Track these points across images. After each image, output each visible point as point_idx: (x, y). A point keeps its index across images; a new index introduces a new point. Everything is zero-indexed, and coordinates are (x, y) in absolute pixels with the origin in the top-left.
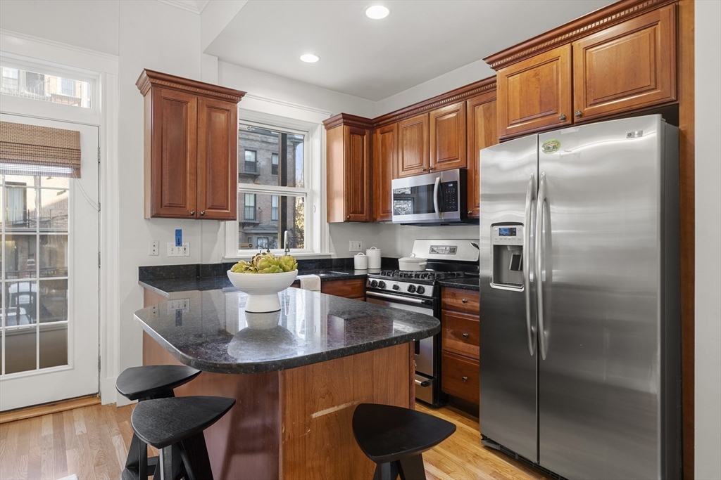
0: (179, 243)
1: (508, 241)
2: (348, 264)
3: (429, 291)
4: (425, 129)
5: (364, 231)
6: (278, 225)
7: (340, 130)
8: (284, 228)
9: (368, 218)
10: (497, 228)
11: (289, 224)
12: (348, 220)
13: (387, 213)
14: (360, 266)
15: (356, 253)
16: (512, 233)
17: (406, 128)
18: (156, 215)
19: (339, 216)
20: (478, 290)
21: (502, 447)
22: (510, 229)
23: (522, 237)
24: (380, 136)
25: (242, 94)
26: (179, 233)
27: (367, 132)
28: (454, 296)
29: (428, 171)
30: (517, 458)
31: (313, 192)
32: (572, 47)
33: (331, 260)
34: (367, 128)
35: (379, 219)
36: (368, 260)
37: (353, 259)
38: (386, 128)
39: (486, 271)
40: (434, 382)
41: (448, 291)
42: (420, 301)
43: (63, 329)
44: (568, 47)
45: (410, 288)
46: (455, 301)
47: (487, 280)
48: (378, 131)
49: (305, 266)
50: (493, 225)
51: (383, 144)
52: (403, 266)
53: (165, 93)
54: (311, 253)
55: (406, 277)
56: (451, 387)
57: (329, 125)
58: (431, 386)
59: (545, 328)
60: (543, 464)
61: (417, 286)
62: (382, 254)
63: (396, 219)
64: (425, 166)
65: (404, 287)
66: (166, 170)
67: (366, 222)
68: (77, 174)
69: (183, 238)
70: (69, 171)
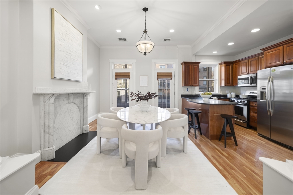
0: (188, 91)
1: (264, 90)
2: (226, 96)
3: (246, 102)
4: (247, 63)
5: (231, 88)
6: (206, 86)
7: (223, 65)
8: (208, 88)
9: (231, 85)
10: (261, 88)
11: (210, 86)
12: (225, 86)
13: (237, 84)
14: (229, 96)
15: (228, 93)
16: (265, 89)
17: (242, 63)
18: (185, 86)
19: (223, 85)
20: (257, 102)
21: (263, 135)
22: (264, 88)
23: (266, 90)
24: (235, 65)
25: (200, 62)
26: (188, 89)
27: (231, 65)
28: (253, 103)
29: (248, 74)
30: (267, 138)
31: (216, 79)
32: (283, 47)
33: (221, 95)
34: (231, 64)
35: (234, 85)
36: (231, 95)
37: (227, 95)
38: (237, 63)
39: (259, 98)
40: (247, 123)
41: (251, 102)
42: (243, 104)
43: (170, 104)
44: (282, 47)
45: (241, 101)
46: (253, 104)
47: (259, 100)
48: (234, 64)
49: (214, 96)
50: (260, 87)
51: (236, 67)
52: (241, 96)
53: (186, 65)
54: (215, 93)
55: (241, 99)
56: (252, 124)
57: (220, 64)
58: (246, 123)
59: (271, 109)
60: (271, 138)
61: (243, 101)
62: (236, 94)
63: (239, 85)
64: (247, 72)
65: (239, 101)
66: (186, 78)
67: (231, 86)
68: (171, 79)
69: (188, 90)
70: (170, 79)
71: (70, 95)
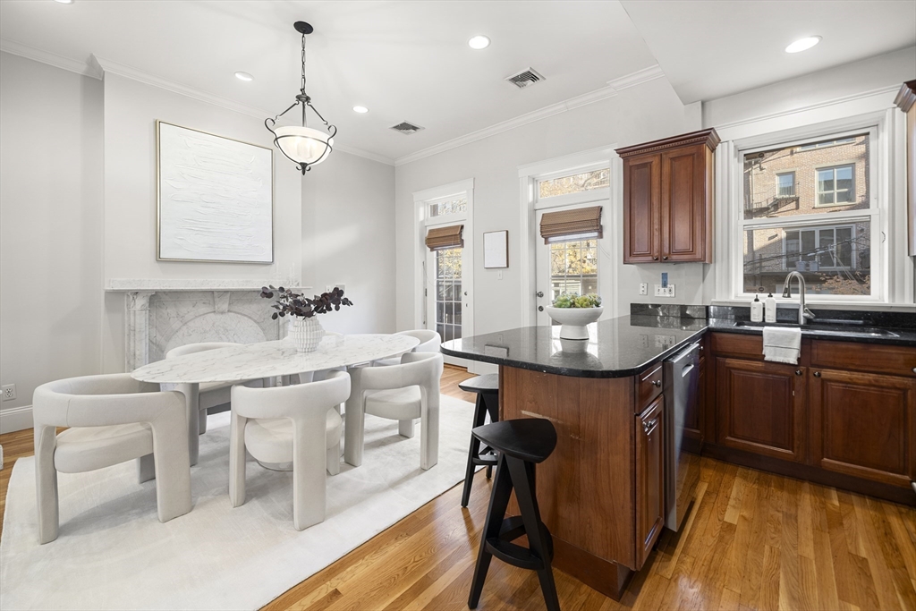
0: (665, 285)
26: (665, 276)
68: (601, 236)
69: (669, 280)
70: (596, 234)
71: (216, 294)
